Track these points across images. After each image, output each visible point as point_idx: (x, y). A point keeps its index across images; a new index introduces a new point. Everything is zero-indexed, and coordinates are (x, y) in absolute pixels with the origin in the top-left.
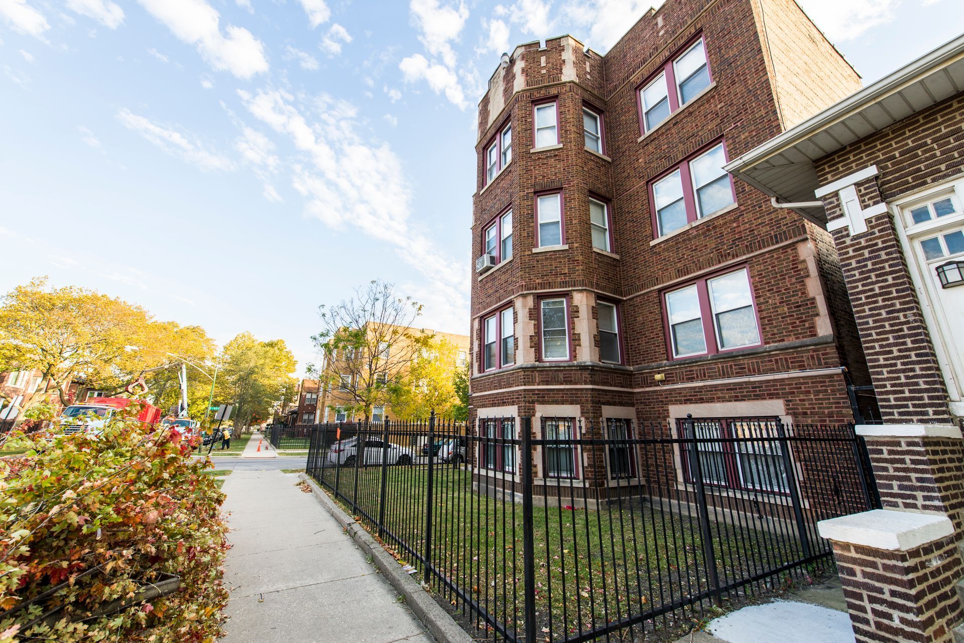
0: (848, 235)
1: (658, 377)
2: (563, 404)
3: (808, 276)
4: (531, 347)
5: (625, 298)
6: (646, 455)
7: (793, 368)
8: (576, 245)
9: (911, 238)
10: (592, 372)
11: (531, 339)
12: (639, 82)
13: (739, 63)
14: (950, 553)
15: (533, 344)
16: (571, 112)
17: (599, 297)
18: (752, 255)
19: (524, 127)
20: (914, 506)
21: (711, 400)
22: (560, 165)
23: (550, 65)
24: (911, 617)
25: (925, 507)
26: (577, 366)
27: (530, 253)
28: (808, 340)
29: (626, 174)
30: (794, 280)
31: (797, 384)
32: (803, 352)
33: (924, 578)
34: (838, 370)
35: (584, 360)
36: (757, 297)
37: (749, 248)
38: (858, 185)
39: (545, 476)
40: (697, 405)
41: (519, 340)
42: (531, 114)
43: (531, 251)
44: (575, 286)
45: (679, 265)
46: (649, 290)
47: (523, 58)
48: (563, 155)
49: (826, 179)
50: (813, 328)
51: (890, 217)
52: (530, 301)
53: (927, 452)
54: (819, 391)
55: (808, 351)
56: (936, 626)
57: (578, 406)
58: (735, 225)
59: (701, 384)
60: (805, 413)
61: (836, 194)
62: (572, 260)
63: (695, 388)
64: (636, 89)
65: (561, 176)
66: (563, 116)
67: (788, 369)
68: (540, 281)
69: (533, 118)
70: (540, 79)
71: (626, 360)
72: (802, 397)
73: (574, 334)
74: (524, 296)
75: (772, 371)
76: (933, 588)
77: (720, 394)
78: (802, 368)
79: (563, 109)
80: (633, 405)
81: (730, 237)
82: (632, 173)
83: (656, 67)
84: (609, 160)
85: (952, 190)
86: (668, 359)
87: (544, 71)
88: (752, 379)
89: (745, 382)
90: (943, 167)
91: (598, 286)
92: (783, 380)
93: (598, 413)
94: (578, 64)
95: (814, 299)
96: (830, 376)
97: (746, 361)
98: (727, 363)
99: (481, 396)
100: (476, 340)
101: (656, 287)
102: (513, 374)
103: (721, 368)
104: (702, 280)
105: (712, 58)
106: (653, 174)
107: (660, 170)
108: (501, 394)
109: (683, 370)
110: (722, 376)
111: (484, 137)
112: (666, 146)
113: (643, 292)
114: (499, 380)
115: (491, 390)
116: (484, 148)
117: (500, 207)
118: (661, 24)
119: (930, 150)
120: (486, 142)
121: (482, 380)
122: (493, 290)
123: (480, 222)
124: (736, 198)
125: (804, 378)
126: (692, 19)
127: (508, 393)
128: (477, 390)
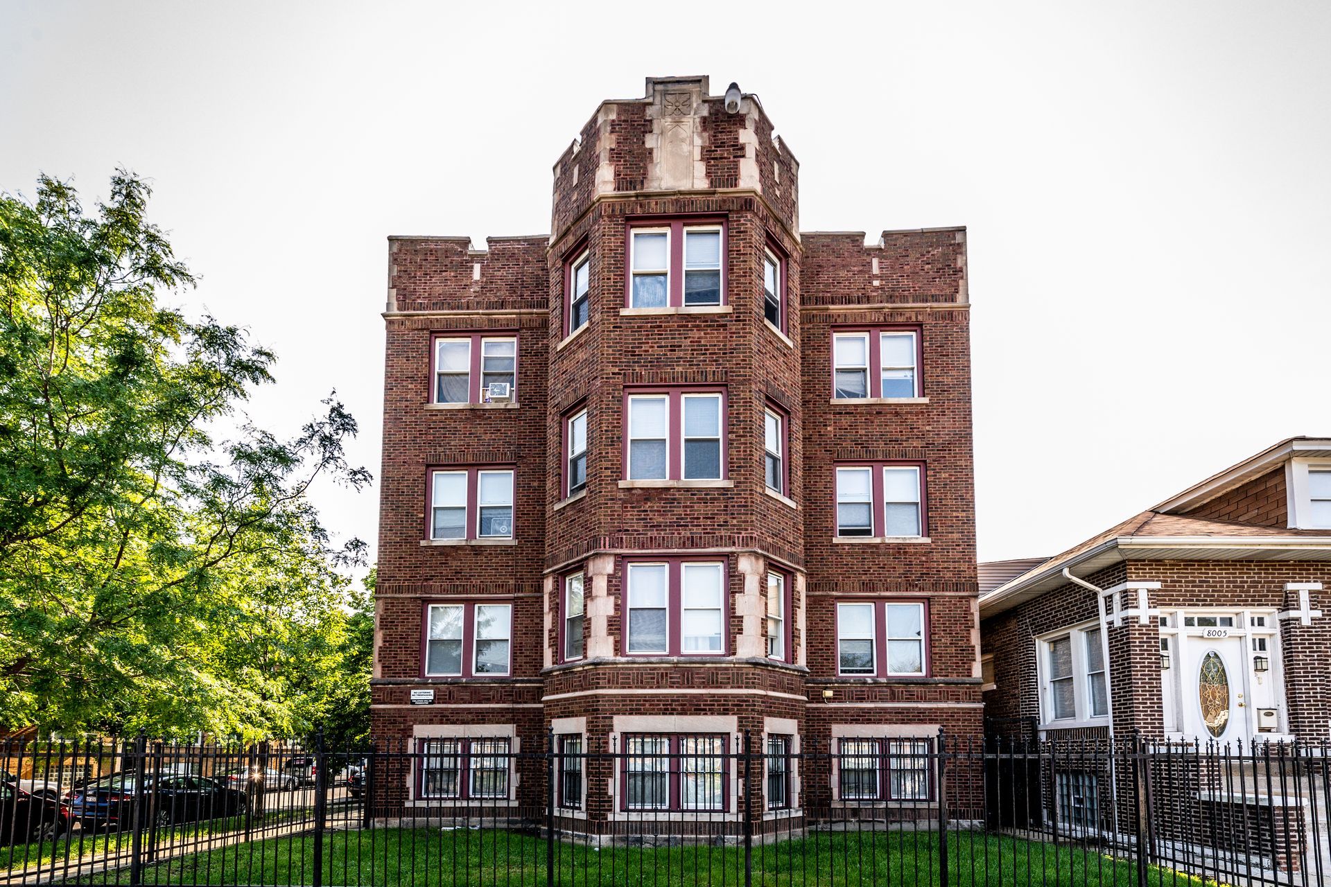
1: (829, 693)
2: (785, 717)
3: (973, 627)
7: (952, 700)
8: (799, 507)
11: (762, 623)
12: (839, 322)
13: (951, 397)
15: (764, 631)
18: (936, 594)
21: (879, 722)
22: (788, 375)
23: (782, 189)
27: (761, 491)
28: (967, 679)
30: (963, 627)
31: (952, 714)
32: (960, 688)
34: (982, 705)
35: (802, 664)
36: (933, 633)
37: (935, 586)
40: (863, 725)
42: (763, 253)
43: (763, 488)
45: (863, 577)
46: (824, 593)
49: (1131, 577)
50: (970, 670)
51: (1158, 619)
52: (761, 565)
54: (966, 721)
55: (964, 688)
57: (796, 721)
58: (924, 559)
60: (954, 736)
61: (1136, 591)
63: (864, 708)
64: (829, 326)
67: (947, 700)
68: (771, 541)
70: (775, 202)
72: (954, 723)
73: (796, 629)
74: (757, 556)
75: (935, 700)
77: (888, 717)
78: (958, 700)
79: (791, 284)
81: (918, 568)
83: (863, 322)
85: (1173, 612)
86: (834, 676)
88: (919, 705)
89: (913, 708)
92: (943, 709)
95: (974, 646)
96: (975, 709)
97: (915, 689)
98: (899, 689)
99: (632, 696)
100: (609, 594)
101: (835, 593)
102: (726, 669)
103: (893, 693)
104: (879, 601)
105: (927, 368)
106: (845, 457)
107: (854, 456)
108: (694, 696)
109: (852, 689)
110: (893, 699)
111: (637, 196)
112: (863, 432)
113: (817, 593)
114: (688, 672)
115: (658, 687)
116: (628, 219)
117: (690, 376)
118: (876, 270)
119: (1181, 586)
120: (639, 211)
121: (631, 669)
122: (669, 518)
123: (616, 370)
124: (927, 533)
125: (958, 709)
126: (913, 302)
127: (713, 695)
128: (611, 683)
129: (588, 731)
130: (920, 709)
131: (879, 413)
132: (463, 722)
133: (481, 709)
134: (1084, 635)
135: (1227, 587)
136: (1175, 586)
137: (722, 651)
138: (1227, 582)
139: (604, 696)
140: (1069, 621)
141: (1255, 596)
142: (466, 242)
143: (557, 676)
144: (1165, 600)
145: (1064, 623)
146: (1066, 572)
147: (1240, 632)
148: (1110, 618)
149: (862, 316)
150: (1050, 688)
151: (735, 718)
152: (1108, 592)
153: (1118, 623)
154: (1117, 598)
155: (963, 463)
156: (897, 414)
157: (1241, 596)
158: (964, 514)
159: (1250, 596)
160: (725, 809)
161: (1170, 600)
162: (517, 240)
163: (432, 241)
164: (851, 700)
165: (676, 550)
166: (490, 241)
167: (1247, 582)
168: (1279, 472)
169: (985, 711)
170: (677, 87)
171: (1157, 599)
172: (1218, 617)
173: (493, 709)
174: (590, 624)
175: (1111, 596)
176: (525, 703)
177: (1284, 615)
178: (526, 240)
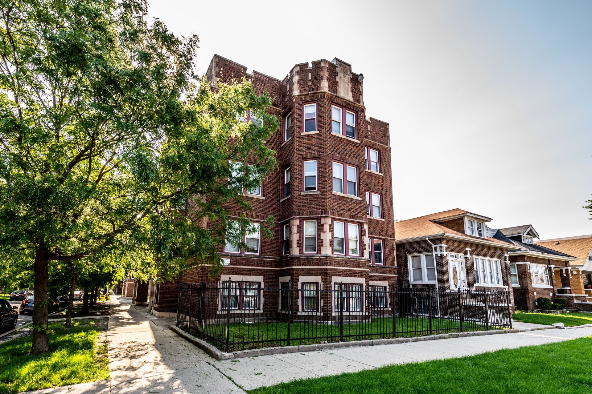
3: (394, 250)
7: (390, 273)
13: (387, 175)
18: (386, 238)
21: (373, 280)
28: (393, 267)
31: (391, 278)
34: (397, 275)
37: (386, 235)
50: (394, 264)
54: (394, 280)
55: (393, 270)
58: (383, 226)
60: (391, 285)
72: (391, 281)
75: (387, 273)
77: (376, 278)
78: (392, 274)
83: (372, 146)
89: (382, 276)
92: (389, 276)
96: (396, 277)
99: (337, 269)
100: (330, 232)
102: (362, 261)
103: (377, 270)
104: (372, 238)
105: (382, 164)
108: (354, 270)
111: (335, 96)
112: (367, 181)
114: (351, 262)
115: (344, 267)
116: (332, 102)
117: (350, 160)
118: (369, 129)
119: (450, 246)
120: (335, 101)
121: (337, 259)
122: (345, 208)
123: (330, 152)
124: (383, 217)
125: (392, 276)
126: (378, 142)
127: (359, 270)
128: (332, 264)
129: (322, 281)
131: (371, 176)
132: (242, 274)
133: (249, 269)
134: (425, 256)
135: (457, 248)
137: (358, 255)
138: (457, 246)
139: (329, 269)
140: (421, 252)
141: (461, 251)
142: (245, 69)
143: (303, 259)
144: (449, 250)
145: (419, 252)
146: (427, 238)
147: (458, 260)
148: (436, 253)
149: (372, 144)
150: (412, 270)
151: (364, 278)
152: (436, 246)
153: (439, 255)
154: (438, 248)
155: (390, 196)
156: (375, 177)
158: (391, 213)
159: (459, 251)
160: (362, 311)
162: (265, 76)
163: (232, 63)
165: (348, 219)
166: (254, 72)
167: (460, 247)
168: (462, 219)
169: (398, 277)
170: (344, 65)
171: (447, 250)
173: (254, 269)
174: (323, 241)
175: (436, 247)
176: (267, 267)
177: (465, 256)
178: (268, 77)
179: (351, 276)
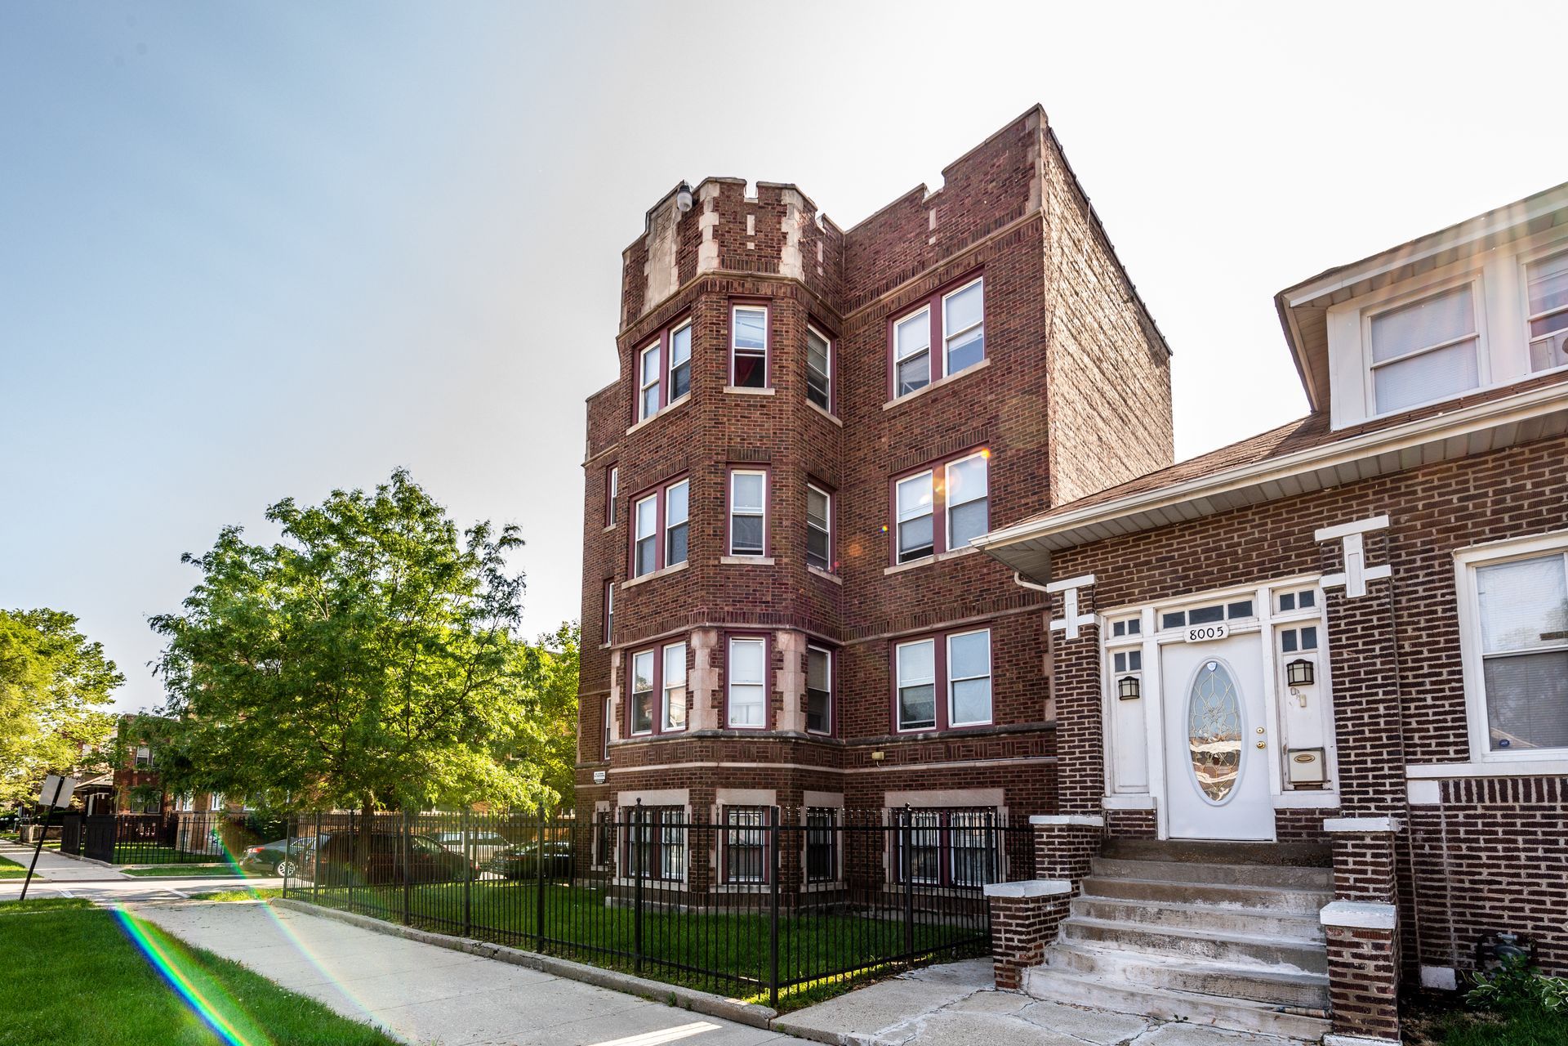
0: (1064, 638)
1: (876, 755)
2: (754, 788)
3: (1046, 651)
4: (713, 707)
5: (843, 643)
6: (852, 853)
7: (1018, 754)
8: (785, 560)
9: (1108, 649)
10: (795, 747)
11: (713, 695)
12: (894, 308)
13: (1019, 344)
14: (1062, 904)
15: (716, 703)
16: (791, 335)
17: (811, 640)
18: (997, 614)
19: (715, 342)
20: (1054, 876)
21: (933, 787)
22: (769, 425)
23: (761, 235)
24: (1023, 937)
25: (1060, 876)
26: (775, 738)
27: (716, 563)
28: (1036, 725)
29: (861, 454)
30: (1033, 654)
31: (1018, 773)
32: (1029, 737)
33: (1039, 916)
35: (786, 728)
36: (995, 668)
37: (996, 606)
38: (1079, 589)
39: (726, 882)
40: (917, 792)
41: (695, 694)
42: (727, 322)
43: (719, 559)
44: (780, 622)
45: (917, 610)
46: (876, 637)
47: (716, 209)
48: (774, 409)
49: (1057, 575)
50: (1042, 711)
51: (1096, 628)
52: (713, 637)
53: (1069, 836)
54: (1037, 781)
55: (1034, 737)
56: (1038, 943)
57: (774, 791)
59: (924, 767)
60: (1021, 804)
61: (1062, 594)
62: (778, 583)
63: (917, 771)
64: (888, 317)
65: (770, 444)
66: (778, 339)
67: (1012, 755)
68: (731, 609)
69: (729, 329)
70: (745, 258)
71: (838, 731)
72: (1021, 786)
73: (775, 692)
74: (706, 630)
75: (998, 756)
76: (1041, 923)
77: (943, 781)
78: (1026, 754)
79: (778, 326)
80: (840, 790)
81: (978, 584)
82: (870, 456)
83: (919, 296)
84: (840, 423)
85: (1140, 612)
86: (889, 734)
87: (751, 246)
88: (979, 764)
89: (970, 768)
90: (1137, 591)
91: (811, 625)
92: (1006, 767)
93: (798, 800)
94: (806, 248)
95: (1047, 678)
97: (975, 743)
98: (955, 743)
99: (627, 774)
101: (886, 635)
103: (948, 749)
104: (940, 635)
106: (898, 468)
107: (908, 464)
109: (907, 748)
110: (948, 758)
112: (918, 430)
113: (869, 638)
114: (662, 750)
115: (643, 764)
116: (634, 347)
118: (933, 224)
119: (1131, 573)
123: (625, 485)
125: (1026, 766)
126: (973, 241)
130: (980, 768)
131: (934, 401)
135: (1207, 559)
136: (1121, 575)
138: (1204, 552)
139: (612, 775)
141: (1263, 563)
144: (1112, 598)
147: (1243, 626)
149: (915, 290)
157: (1236, 568)
158: (1035, 498)
159: (1254, 565)
161: (1119, 596)
164: (905, 762)
167: (1239, 544)
170: (664, 206)
171: (1092, 601)
172: (1225, 604)
179: (656, 788)
